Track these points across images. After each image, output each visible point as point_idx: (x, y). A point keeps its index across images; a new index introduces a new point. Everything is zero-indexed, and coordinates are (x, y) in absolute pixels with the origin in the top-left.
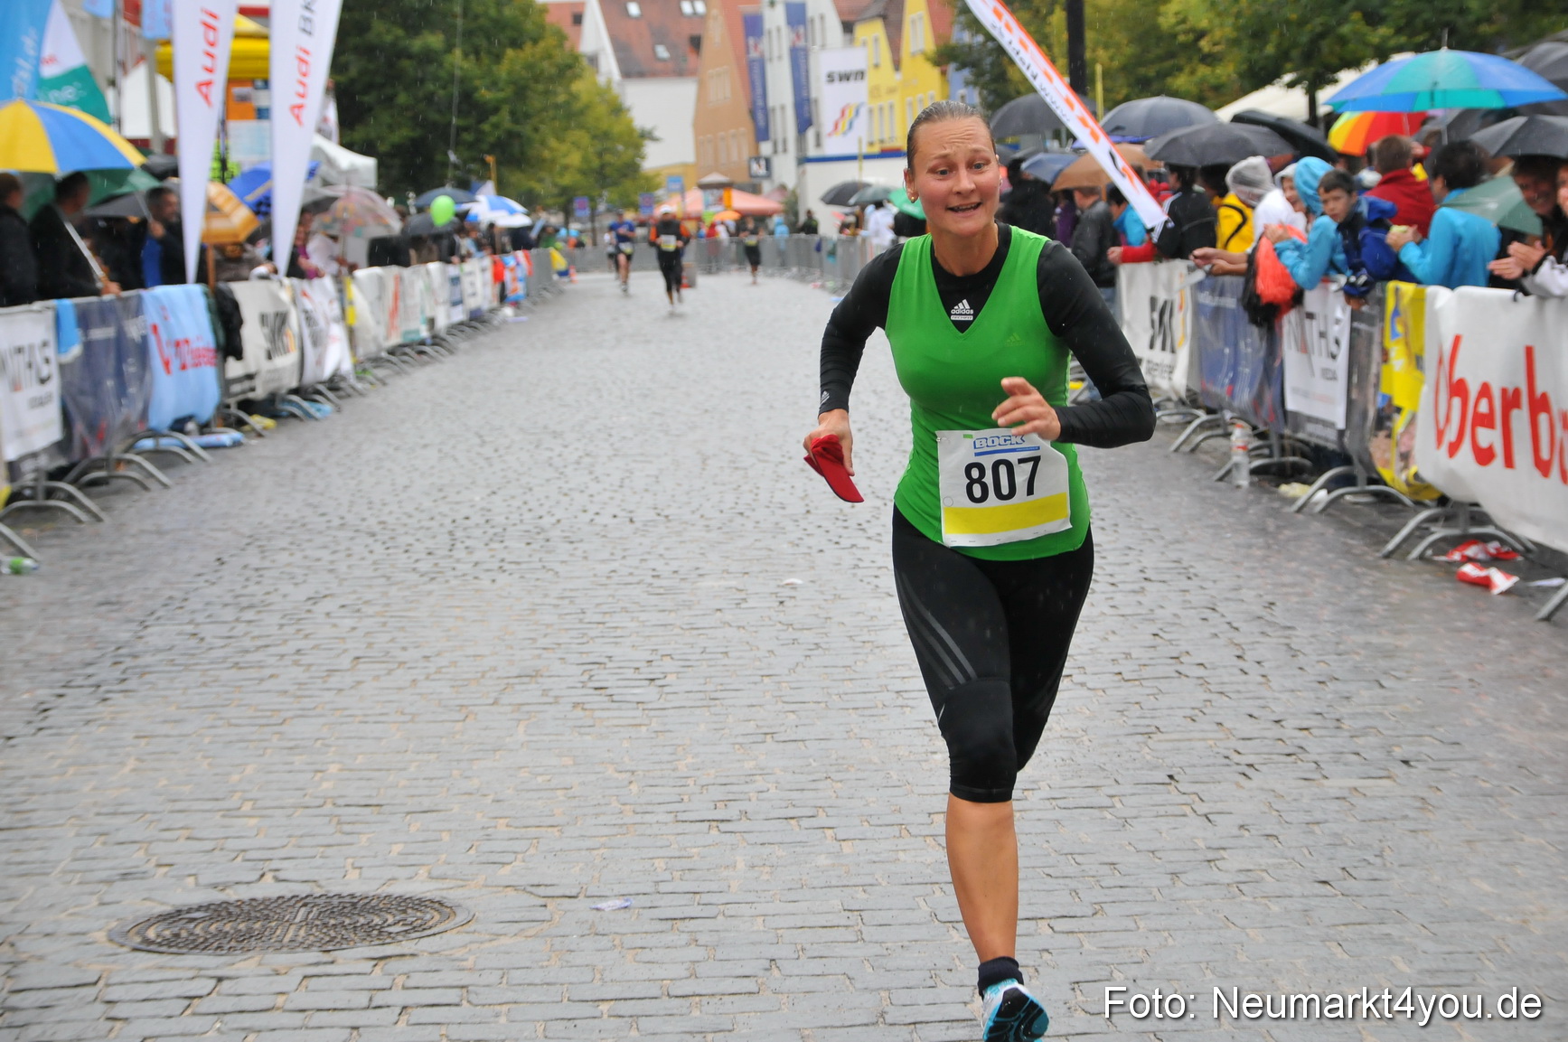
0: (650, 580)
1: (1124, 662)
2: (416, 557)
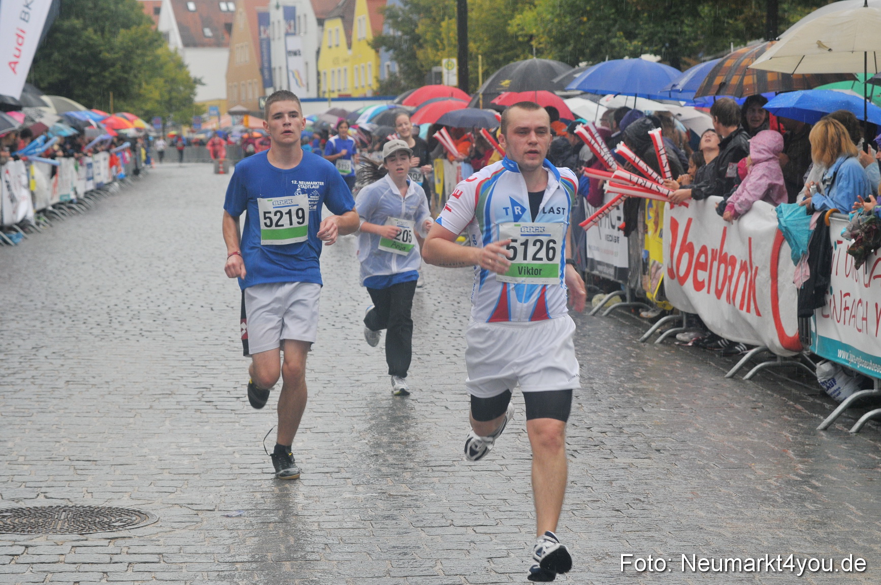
2: (90, 326)
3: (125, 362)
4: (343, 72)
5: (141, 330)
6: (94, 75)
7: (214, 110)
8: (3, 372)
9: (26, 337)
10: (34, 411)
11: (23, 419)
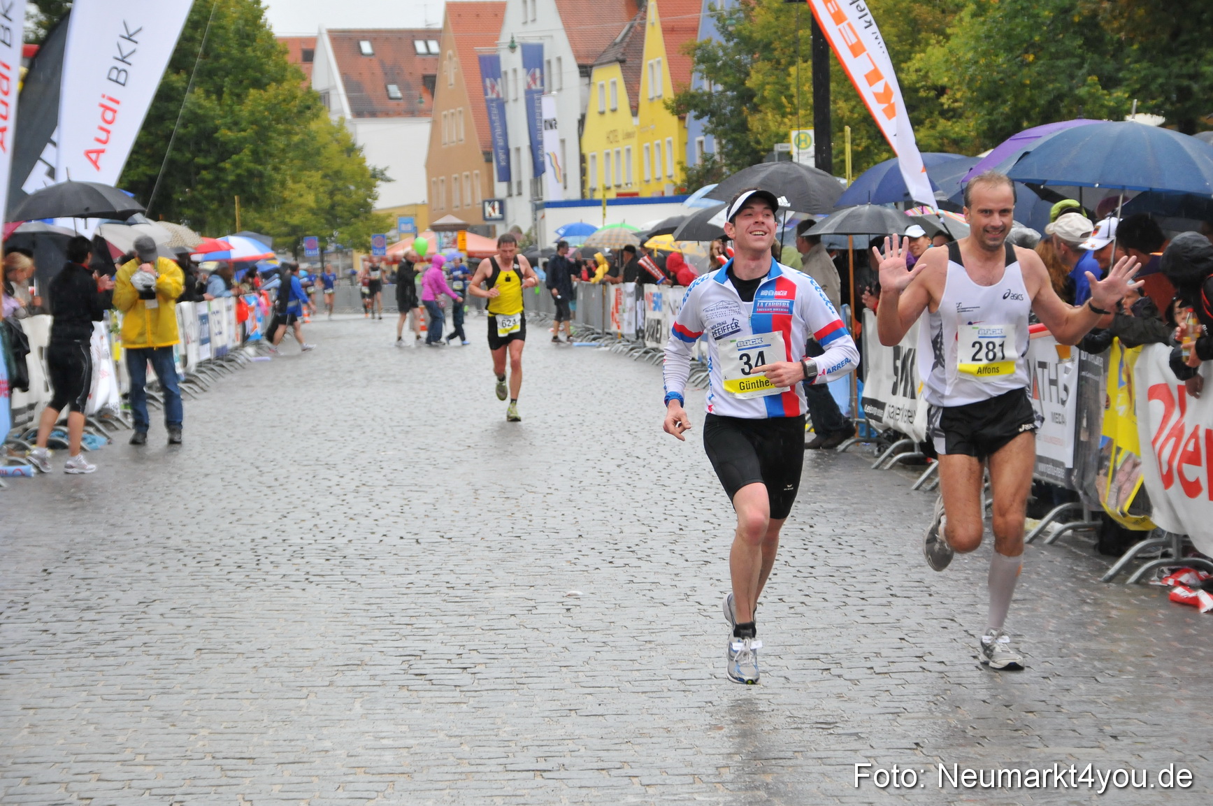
0: (446, 591)
2: (227, 569)
3: (286, 620)
4: (623, 154)
5: (308, 573)
6: (205, 167)
7: (406, 223)
8: (96, 638)
9: (127, 587)
10: (152, 692)
11: (136, 703)
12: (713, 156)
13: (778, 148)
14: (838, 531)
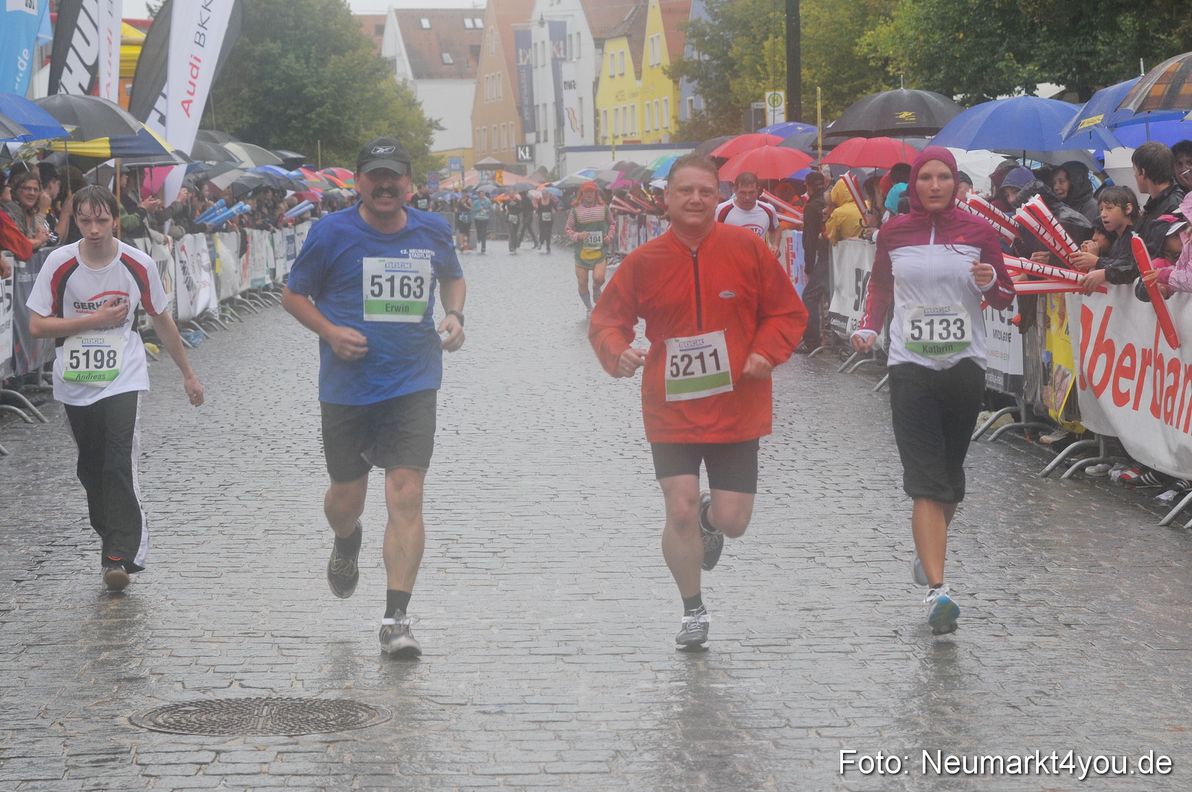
0: (480, 478)
1: (853, 548)
2: (296, 456)
4: (629, 110)
7: (455, 163)
8: (181, 517)
9: (210, 470)
10: (223, 570)
11: (209, 580)
12: (701, 112)
13: (755, 106)
14: (814, 428)
